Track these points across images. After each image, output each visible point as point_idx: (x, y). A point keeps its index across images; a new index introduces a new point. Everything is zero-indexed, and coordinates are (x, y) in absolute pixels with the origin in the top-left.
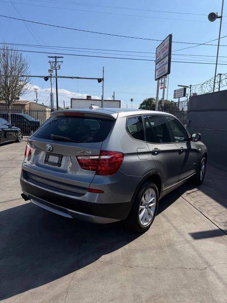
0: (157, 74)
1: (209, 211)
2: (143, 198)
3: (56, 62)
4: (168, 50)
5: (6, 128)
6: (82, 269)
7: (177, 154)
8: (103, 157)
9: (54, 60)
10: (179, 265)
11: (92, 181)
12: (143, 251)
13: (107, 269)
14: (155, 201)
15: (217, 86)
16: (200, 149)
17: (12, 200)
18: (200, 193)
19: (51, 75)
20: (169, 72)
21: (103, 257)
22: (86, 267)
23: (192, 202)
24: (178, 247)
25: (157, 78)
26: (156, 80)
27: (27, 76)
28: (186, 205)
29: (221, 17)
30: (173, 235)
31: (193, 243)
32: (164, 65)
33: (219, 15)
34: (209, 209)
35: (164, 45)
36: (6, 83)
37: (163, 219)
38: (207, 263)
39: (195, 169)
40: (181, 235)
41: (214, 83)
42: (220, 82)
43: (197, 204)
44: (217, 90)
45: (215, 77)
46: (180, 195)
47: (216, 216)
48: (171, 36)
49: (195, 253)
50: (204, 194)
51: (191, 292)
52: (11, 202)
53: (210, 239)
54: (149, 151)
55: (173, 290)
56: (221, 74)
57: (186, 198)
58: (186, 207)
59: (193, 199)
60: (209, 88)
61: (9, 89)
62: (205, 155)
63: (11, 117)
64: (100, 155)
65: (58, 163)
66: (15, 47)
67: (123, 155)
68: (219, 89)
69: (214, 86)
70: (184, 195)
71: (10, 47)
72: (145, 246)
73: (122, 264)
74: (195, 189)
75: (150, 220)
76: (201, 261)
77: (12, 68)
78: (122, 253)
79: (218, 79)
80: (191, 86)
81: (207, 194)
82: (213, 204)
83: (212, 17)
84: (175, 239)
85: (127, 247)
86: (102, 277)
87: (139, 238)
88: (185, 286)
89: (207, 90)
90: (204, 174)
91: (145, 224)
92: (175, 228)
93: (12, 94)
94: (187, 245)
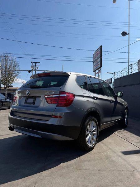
0: (94, 68)
1: (133, 140)
2: (88, 126)
3: (36, 65)
4: (100, 54)
5: (3, 100)
6: (47, 170)
7: (109, 103)
8: (61, 95)
9: (34, 64)
10: (115, 168)
11: (54, 110)
12: (89, 161)
13: (64, 170)
14: (96, 130)
15: (130, 71)
16: (123, 104)
17: (2, 135)
18: (126, 131)
19: (32, 69)
20: (101, 66)
21: (62, 164)
22: (49, 170)
23: (121, 136)
24: (114, 159)
25: (94, 70)
26: (94, 72)
27: (18, 70)
28: (117, 137)
29: (129, 34)
30: (109, 153)
31: (123, 157)
32: (98, 63)
33: (128, 33)
34: (133, 139)
35: (98, 51)
36: (5, 75)
37: (102, 145)
38: (134, 168)
39: (122, 116)
40: (115, 153)
41: (129, 69)
42: (132, 69)
43: (124, 137)
44: (131, 73)
45: (129, 66)
46: (113, 133)
47: (138, 143)
48: (101, 47)
49: (125, 162)
50: (129, 132)
51: (125, 184)
52: (2, 136)
53: (135, 155)
54: (90, 96)
55: (112, 183)
56: (132, 64)
57: (117, 134)
58: (117, 138)
59: (121, 134)
60: (125, 73)
61: (7, 78)
62: (127, 108)
63: (7, 94)
64: (60, 94)
65: (33, 103)
66: (12, 56)
67: (74, 95)
68: (132, 72)
69: (129, 72)
70: (116, 133)
71: (9, 55)
72: (90, 158)
73: (75, 168)
74: (123, 130)
75: (93, 143)
76: (130, 167)
77: (9, 67)
78: (75, 162)
79: (130, 67)
80: (115, 73)
81: (130, 132)
82: (134, 137)
83: (124, 34)
84: (111, 155)
85: (78, 159)
86: (61, 175)
87: (87, 154)
88: (121, 181)
89: (125, 74)
90: (127, 121)
91: (90, 145)
92: (111, 149)
93: (8, 81)
94: (120, 158)
